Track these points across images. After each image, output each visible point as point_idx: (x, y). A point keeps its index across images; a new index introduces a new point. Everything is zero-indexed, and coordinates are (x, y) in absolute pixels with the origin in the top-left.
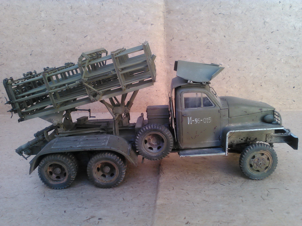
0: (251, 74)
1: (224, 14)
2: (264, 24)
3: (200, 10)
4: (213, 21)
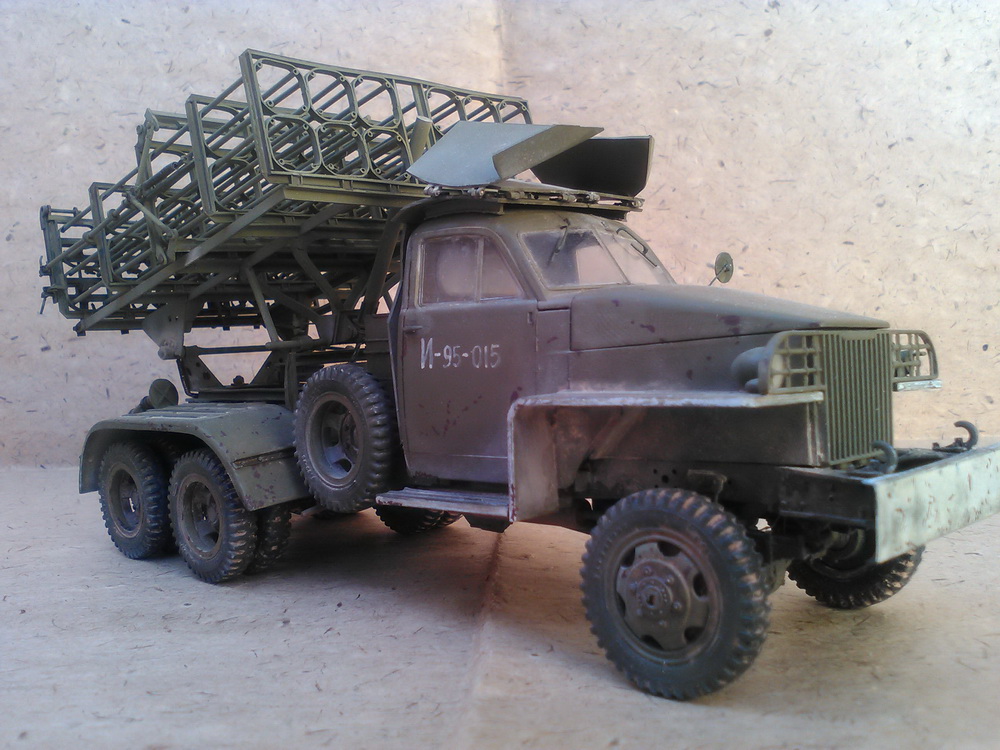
1: (714, 86)
2: (862, 117)
3: (630, 74)
4: (676, 112)
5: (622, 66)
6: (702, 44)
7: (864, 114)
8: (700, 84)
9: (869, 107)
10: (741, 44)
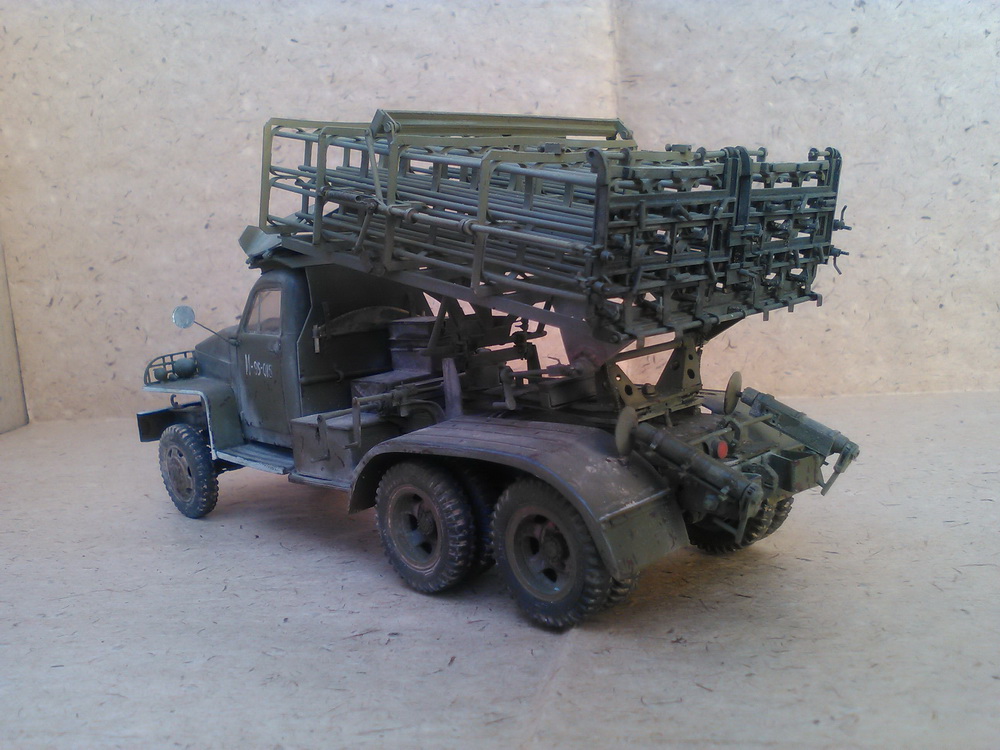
0: (905, 270)
1: (804, 80)
2: (940, 104)
3: (730, 71)
4: (771, 104)
5: (722, 65)
6: (794, 43)
7: (943, 101)
8: (792, 78)
9: (947, 93)
10: (829, 41)
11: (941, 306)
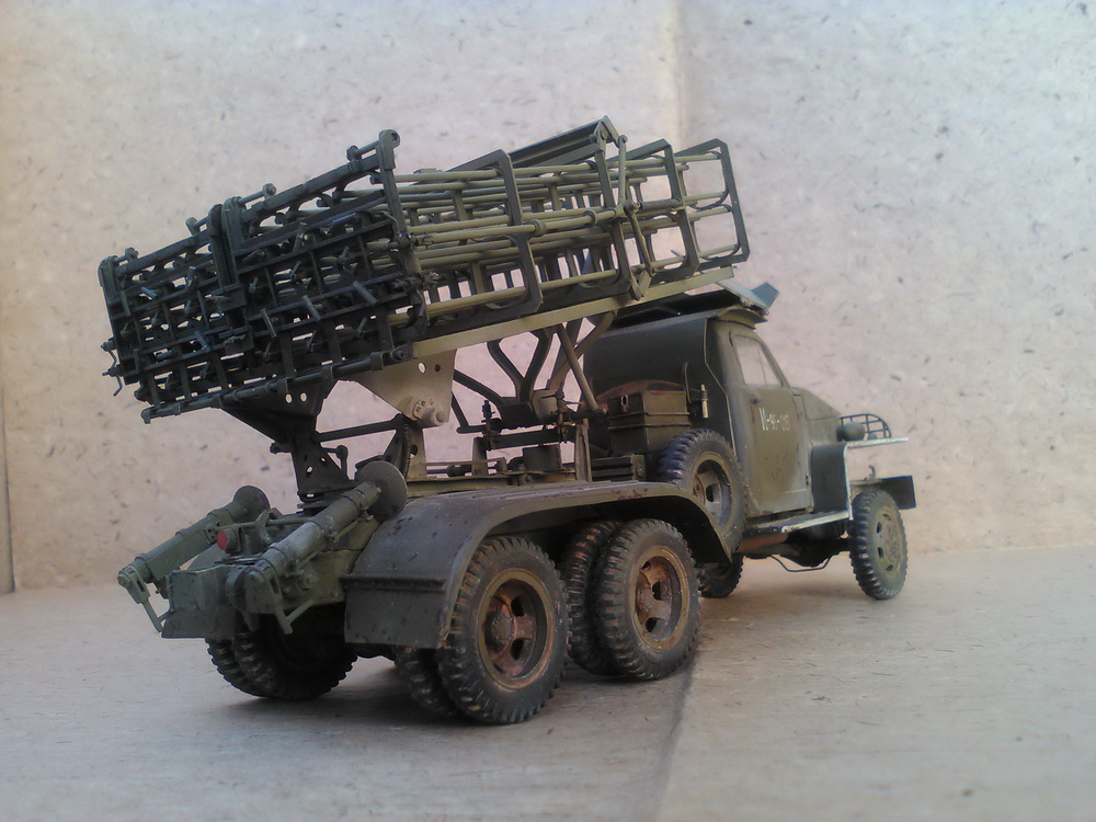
0: (1010, 409)
1: (889, 208)
2: (1035, 231)
3: (809, 199)
4: (855, 233)
5: (801, 193)
6: (876, 170)
7: (1037, 228)
8: (877, 206)
9: (1042, 221)
10: (914, 168)
11: (1052, 448)
